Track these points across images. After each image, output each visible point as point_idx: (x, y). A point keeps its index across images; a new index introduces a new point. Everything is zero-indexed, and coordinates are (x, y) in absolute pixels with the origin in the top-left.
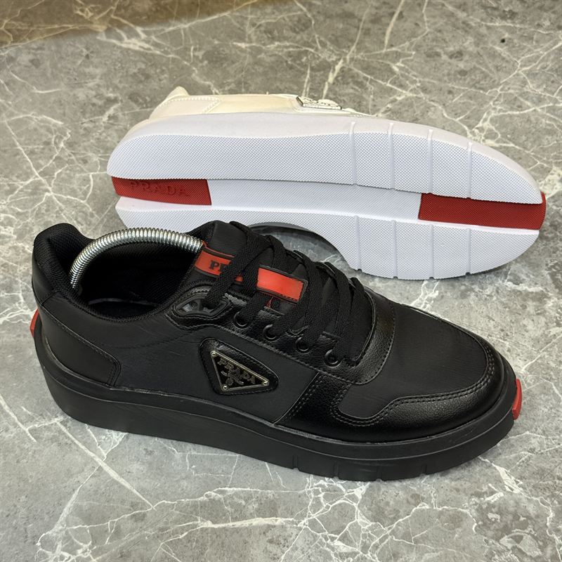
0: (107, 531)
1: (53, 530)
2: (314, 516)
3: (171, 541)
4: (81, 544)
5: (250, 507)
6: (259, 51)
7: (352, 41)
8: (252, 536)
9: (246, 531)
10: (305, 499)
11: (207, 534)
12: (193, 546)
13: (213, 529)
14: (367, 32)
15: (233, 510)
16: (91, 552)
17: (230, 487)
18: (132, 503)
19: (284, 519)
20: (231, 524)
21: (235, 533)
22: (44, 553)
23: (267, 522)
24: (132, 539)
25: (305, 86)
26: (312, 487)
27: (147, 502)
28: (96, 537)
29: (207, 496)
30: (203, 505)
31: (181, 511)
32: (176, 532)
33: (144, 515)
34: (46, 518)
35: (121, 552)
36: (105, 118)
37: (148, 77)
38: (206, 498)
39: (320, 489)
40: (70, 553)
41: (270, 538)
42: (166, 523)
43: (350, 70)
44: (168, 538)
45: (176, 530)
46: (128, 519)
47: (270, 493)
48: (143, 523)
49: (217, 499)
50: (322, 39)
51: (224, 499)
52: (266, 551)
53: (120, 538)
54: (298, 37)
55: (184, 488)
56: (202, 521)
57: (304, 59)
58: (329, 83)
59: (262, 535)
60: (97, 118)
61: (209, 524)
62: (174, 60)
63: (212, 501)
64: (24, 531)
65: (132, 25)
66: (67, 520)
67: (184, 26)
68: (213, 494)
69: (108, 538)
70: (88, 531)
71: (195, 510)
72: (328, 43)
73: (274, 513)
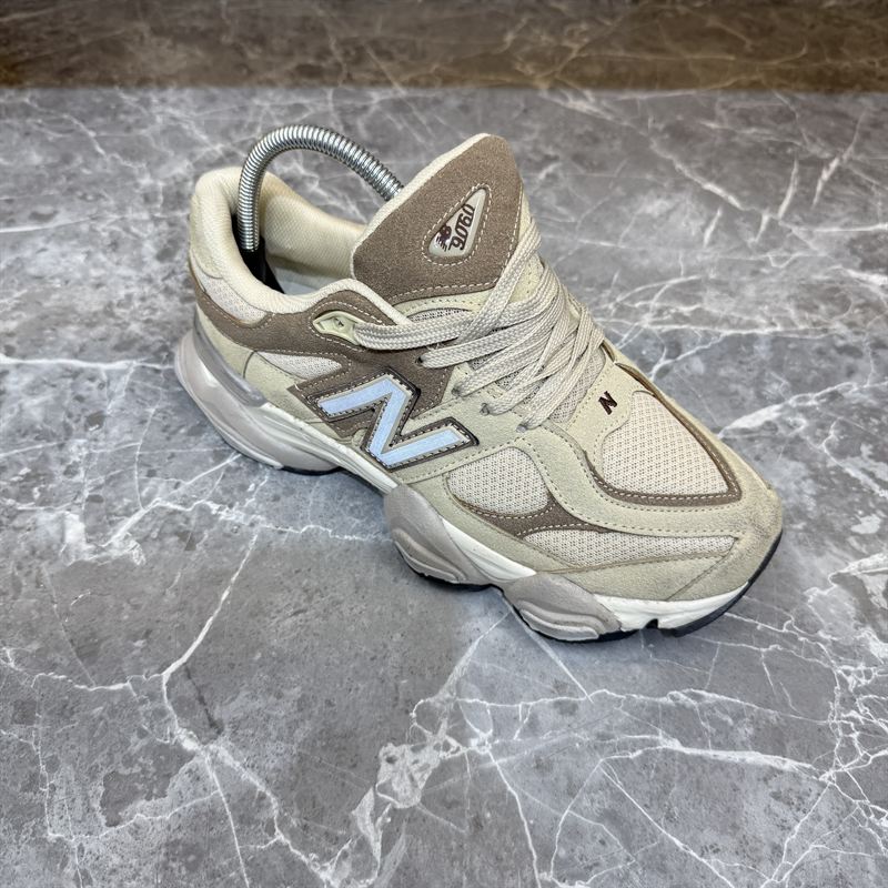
0: (516, 718)
1: (436, 697)
2: (845, 768)
3: (616, 760)
4: (477, 731)
5: (741, 731)
6: (733, 134)
7: (849, 142)
8: (745, 781)
9: (735, 768)
10: (828, 736)
11: (673, 760)
12: (652, 777)
13: (684, 754)
14: (866, 135)
15: (714, 730)
16: (490, 747)
17: (708, 691)
18: (556, 681)
19: (797, 763)
20: (710, 753)
21: (719, 770)
22: (420, 733)
23: (769, 763)
24: (555, 740)
25: (792, 178)
26: (839, 719)
27: (580, 686)
28: (501, 725)
29: (672, 697)
30: (667, 710)
31: (632, 713)
32: (623, 747)
33: (575, 706)
34: (428, 675)
35: (538, 760)
36: (542, 176)
37: (596, 141)
38: (670, 701)
39: (852, 724)
40: (459, 741)
41: (775, 790)
42: (608, 728)
43: (848, 171)
44: (611, 753)
45: (624, 743)
46: (549, 706)
47: (773, 714)
48: (573, 718)
49: (688, 706)
50: (811, 134)
51: (700, 708)
52: (768, 811)
53: (536, 735)
54: (781, 127)
55: (637, 677)
56: (665, 737)
57: (789, 151)
58: (823, 181)
59: (762, 782)
60: (532, 174)
61: (675, 745)
62: (628, 128)
63: (681, 707)
64: (394, 689)
65: (579, 89)
66: (458, 685)
67: (641, 96)
68: (682, 696)
69: (518, 732)
70: (489, 711)
71: (653, 716)
72: (819, 140)
73: (779, 750)
